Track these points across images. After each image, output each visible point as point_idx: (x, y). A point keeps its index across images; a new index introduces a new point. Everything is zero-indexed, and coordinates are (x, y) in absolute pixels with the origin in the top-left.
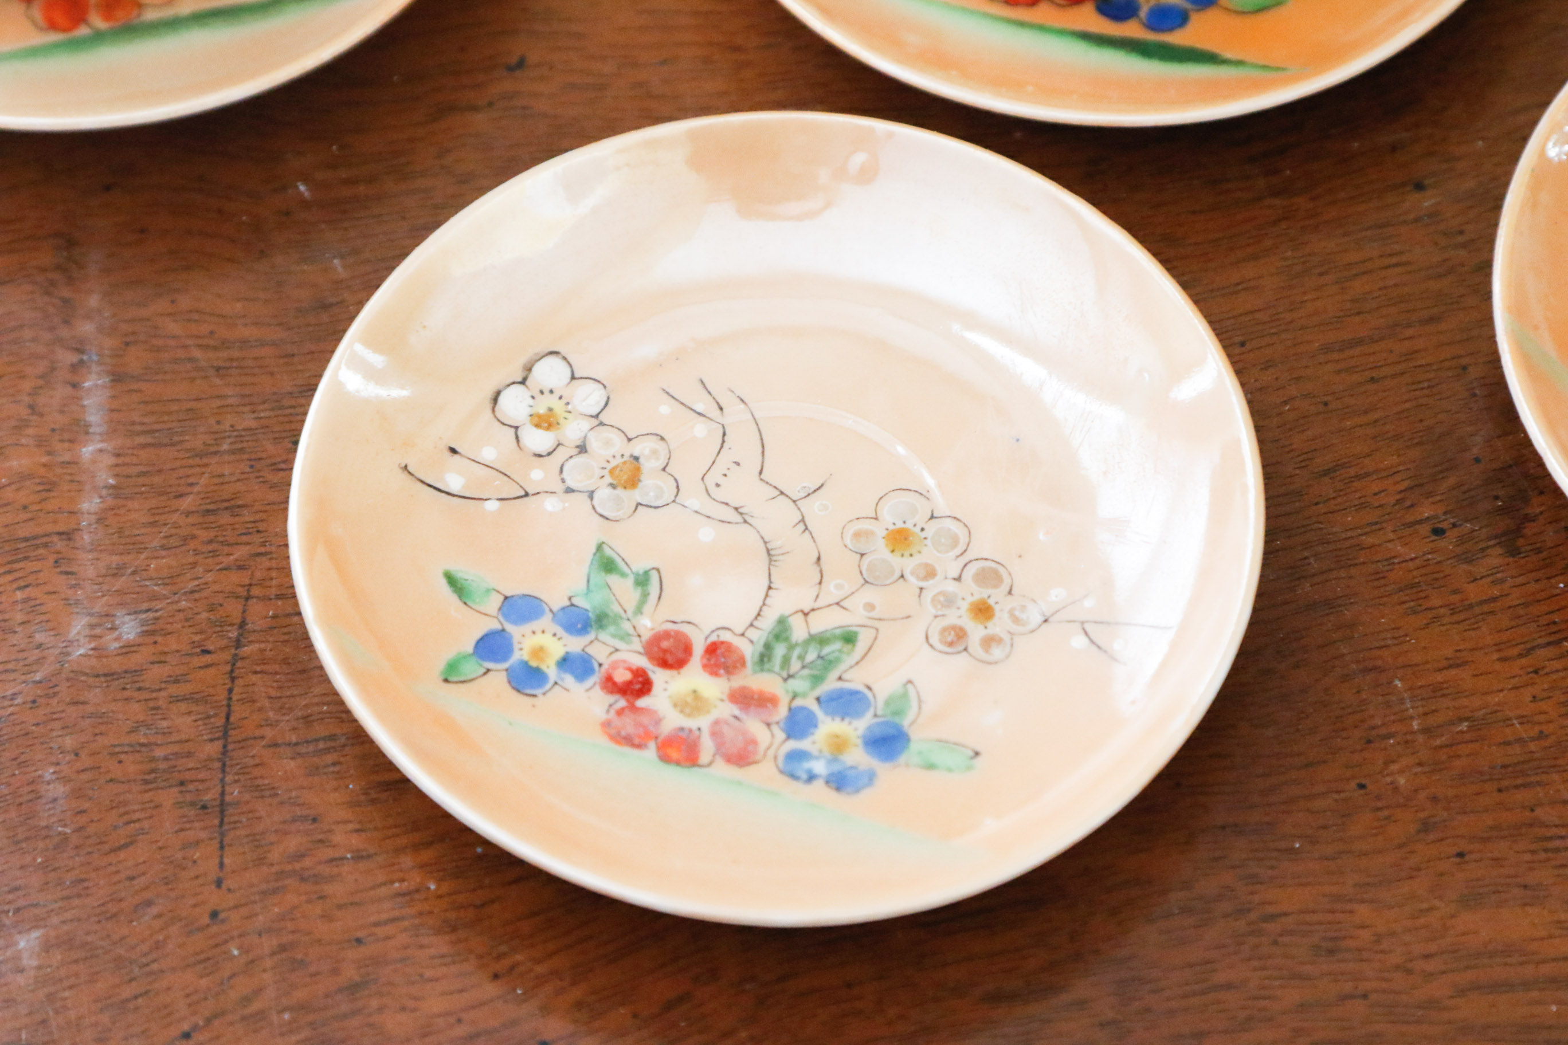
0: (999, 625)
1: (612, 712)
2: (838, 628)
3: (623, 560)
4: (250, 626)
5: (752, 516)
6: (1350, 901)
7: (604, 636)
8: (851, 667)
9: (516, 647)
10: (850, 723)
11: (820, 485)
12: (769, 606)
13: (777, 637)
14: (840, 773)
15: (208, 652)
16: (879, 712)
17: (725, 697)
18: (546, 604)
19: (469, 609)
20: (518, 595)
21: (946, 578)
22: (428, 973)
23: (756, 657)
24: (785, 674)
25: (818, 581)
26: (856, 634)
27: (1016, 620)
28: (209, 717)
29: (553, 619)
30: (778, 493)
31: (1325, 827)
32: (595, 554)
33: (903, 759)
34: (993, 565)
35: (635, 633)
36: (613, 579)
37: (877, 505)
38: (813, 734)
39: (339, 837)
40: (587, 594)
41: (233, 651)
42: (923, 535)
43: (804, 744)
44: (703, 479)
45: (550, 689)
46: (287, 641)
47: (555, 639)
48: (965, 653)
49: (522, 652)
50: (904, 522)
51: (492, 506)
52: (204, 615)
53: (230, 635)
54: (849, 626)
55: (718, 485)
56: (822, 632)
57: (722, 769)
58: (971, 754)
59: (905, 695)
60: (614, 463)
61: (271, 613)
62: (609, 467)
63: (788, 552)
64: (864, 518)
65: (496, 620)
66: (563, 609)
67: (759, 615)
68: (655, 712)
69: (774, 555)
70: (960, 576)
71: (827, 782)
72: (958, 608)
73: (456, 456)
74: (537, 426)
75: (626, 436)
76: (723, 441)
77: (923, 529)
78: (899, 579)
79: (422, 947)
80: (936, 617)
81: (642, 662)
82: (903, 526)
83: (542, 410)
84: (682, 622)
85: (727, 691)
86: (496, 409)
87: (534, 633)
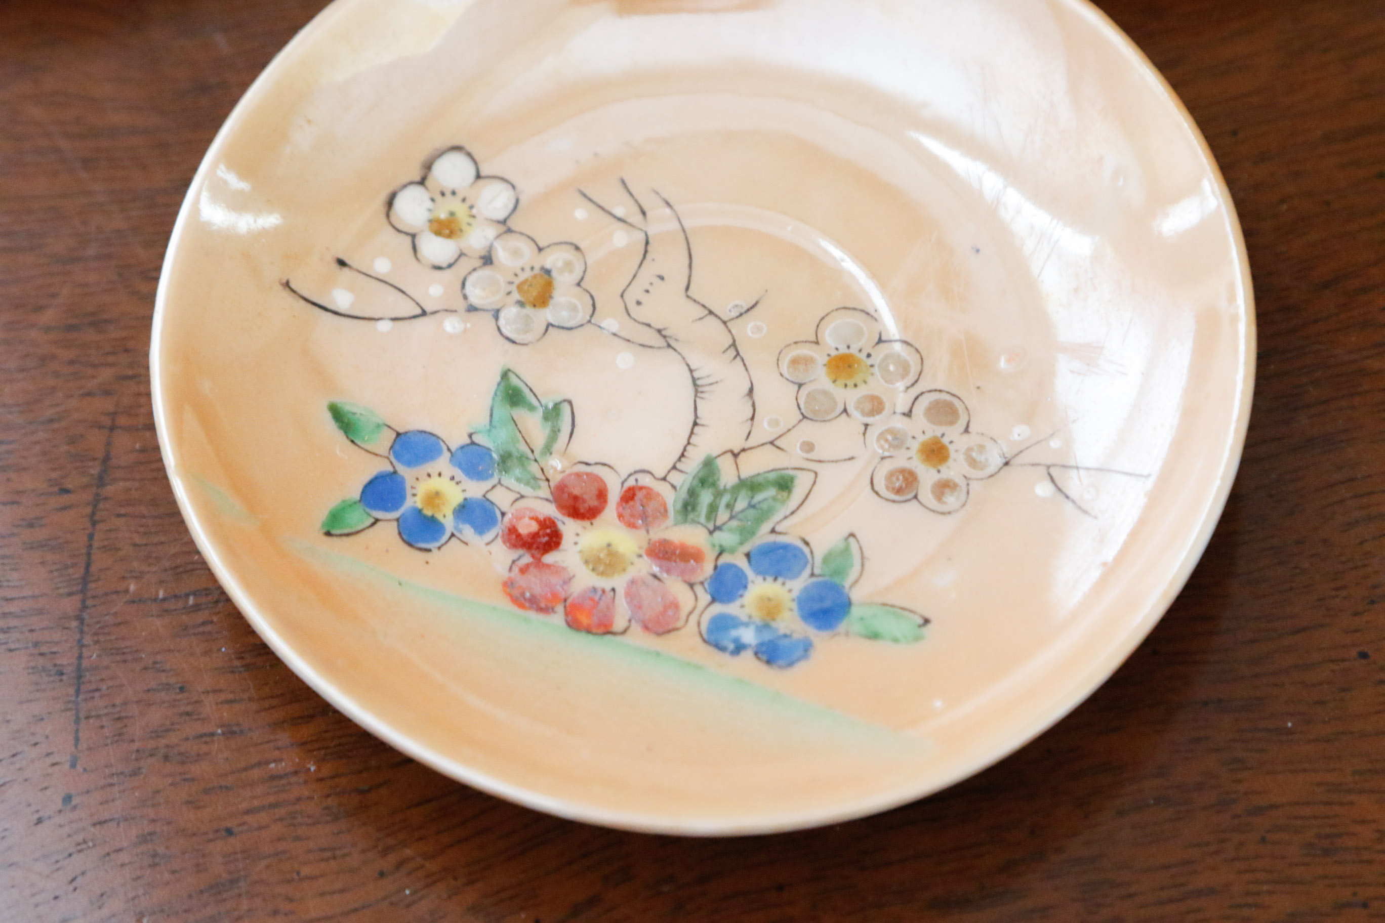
0: (954, 469)
1: (516, 569)
2: (772, 471)
3: (531, 390)
4: (114, 462)
5: (676, 340)
6: (1349, 791)
7: (509, 480)
8: (786, 517)
9: (409, 492)
10: (784, 584)
11: (753, 302)
12: (694, 445)
13: (703, 482)
14: (771, 642)
15: (66, 491)
16: (816, 571)
17: (642, 552)
18: (444, 442)
19: (357, 448)
20: (413, 431)
21: (894, 413)
22: (305, 871)
23: (679, 505)
24: (711, 527)
25: (750, 415)
26: (792, 479)
27: (973, 463)
28: (66, 567)
29: (451, 461)
30: (706, 312)
31: (1321, 703)
32: (499, 384)
33: (842, 627)
34: (948, 397)
35: (543, 478)
36: (519, 413)
37: (818, 326)
38: (741, 596)
39: (209, 706)
40: (490, 431)
41: (94, 490)
42: (870, 361)
43: (731, 609)
44: (622, 296)
45: (447, 542)
46: (156, 479)
47: (453, 483)
48: (914, 501)
49: (414, 500)
50: (848, 347)
51: (384, 326)
52: (65, 448)
53: (92, 471)
54: (784, 469)
55: (639, 303)
56: (753, 477)
57: (638, 638)
58: (921, 621)
59: (846, 551)
60: (523, 277)
61: (137, 446)
62: (517, 281)
63: (717, 382)
64: (803, 342)
65: (387, 461)
66: (462, 448)
67: (683, 455)
68: (564, 569)
69: (702, 386)
70: (911, 411)
71: (756, 654)
72: (908, 448)
73: (346, 270)
74: (438, 233)
75: (537, 245)
76: (646, 252)
77: (869, 356)
78: (841, 413)
79: (297, 838)
80: (883, 458)
81: (550, 510)
82: (847, 351)
83: (443, 216)
84: (596, 464)
85: (645, 545)
86: (392, 213)
87: (429, 475)
